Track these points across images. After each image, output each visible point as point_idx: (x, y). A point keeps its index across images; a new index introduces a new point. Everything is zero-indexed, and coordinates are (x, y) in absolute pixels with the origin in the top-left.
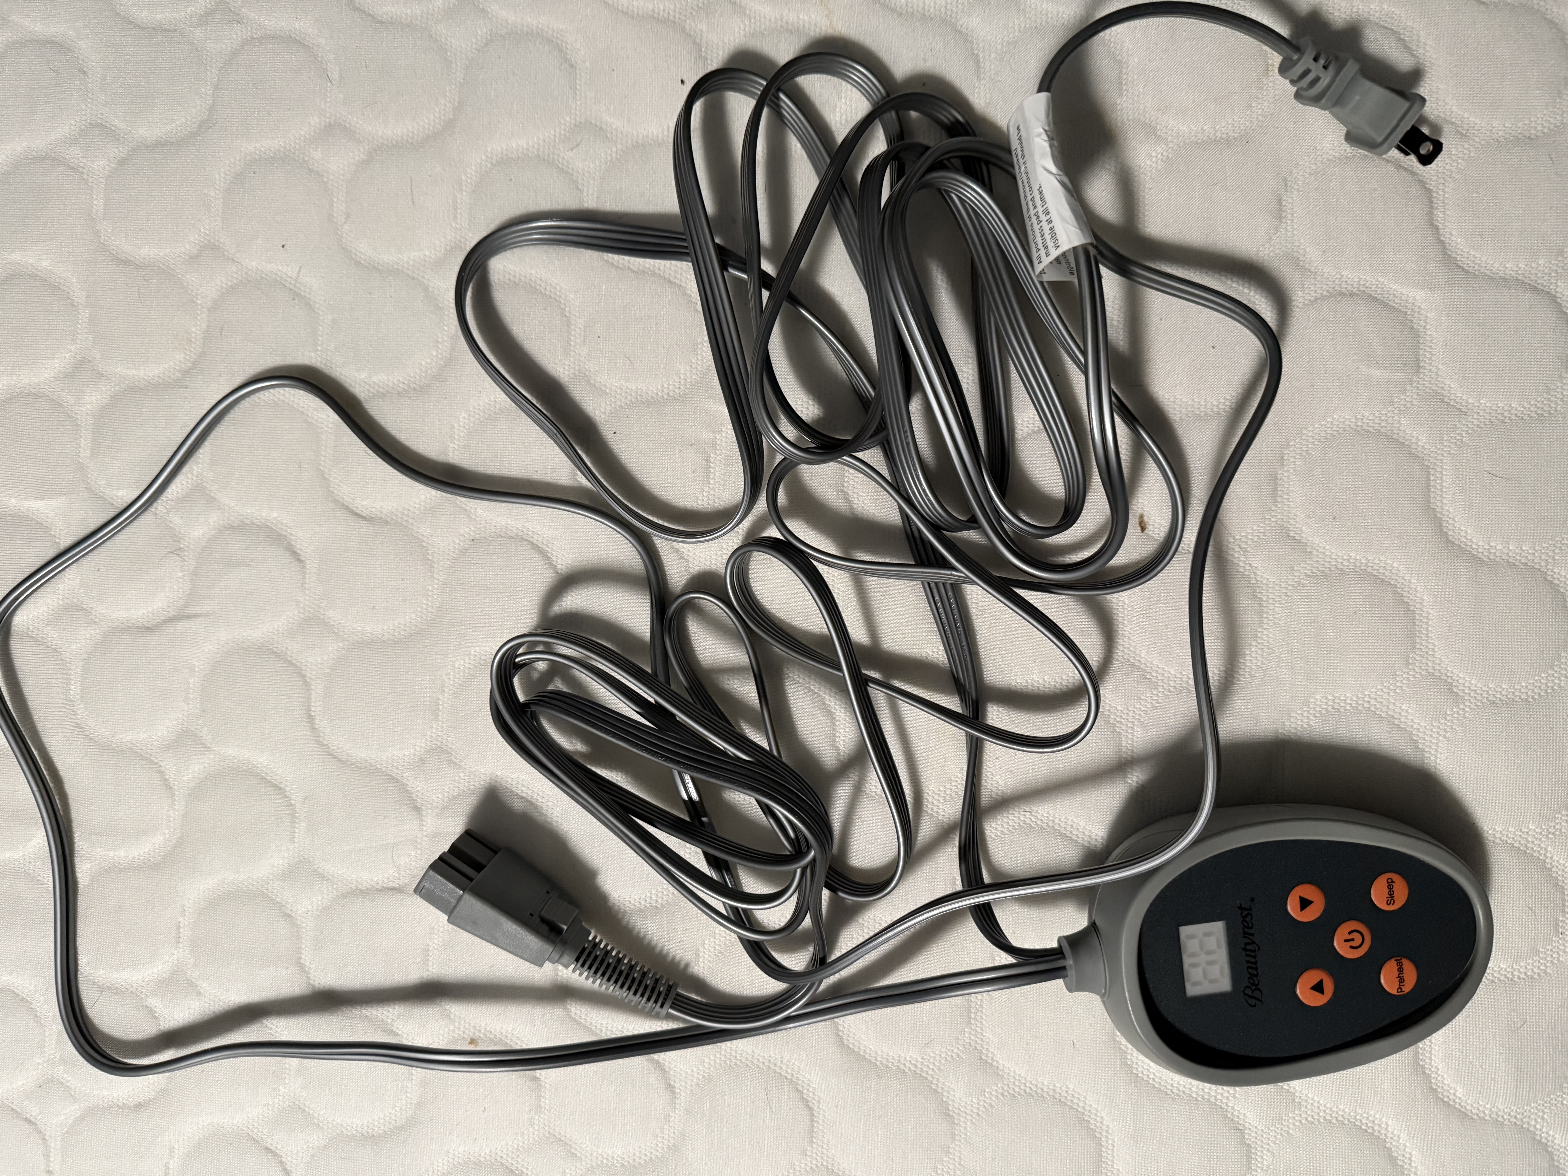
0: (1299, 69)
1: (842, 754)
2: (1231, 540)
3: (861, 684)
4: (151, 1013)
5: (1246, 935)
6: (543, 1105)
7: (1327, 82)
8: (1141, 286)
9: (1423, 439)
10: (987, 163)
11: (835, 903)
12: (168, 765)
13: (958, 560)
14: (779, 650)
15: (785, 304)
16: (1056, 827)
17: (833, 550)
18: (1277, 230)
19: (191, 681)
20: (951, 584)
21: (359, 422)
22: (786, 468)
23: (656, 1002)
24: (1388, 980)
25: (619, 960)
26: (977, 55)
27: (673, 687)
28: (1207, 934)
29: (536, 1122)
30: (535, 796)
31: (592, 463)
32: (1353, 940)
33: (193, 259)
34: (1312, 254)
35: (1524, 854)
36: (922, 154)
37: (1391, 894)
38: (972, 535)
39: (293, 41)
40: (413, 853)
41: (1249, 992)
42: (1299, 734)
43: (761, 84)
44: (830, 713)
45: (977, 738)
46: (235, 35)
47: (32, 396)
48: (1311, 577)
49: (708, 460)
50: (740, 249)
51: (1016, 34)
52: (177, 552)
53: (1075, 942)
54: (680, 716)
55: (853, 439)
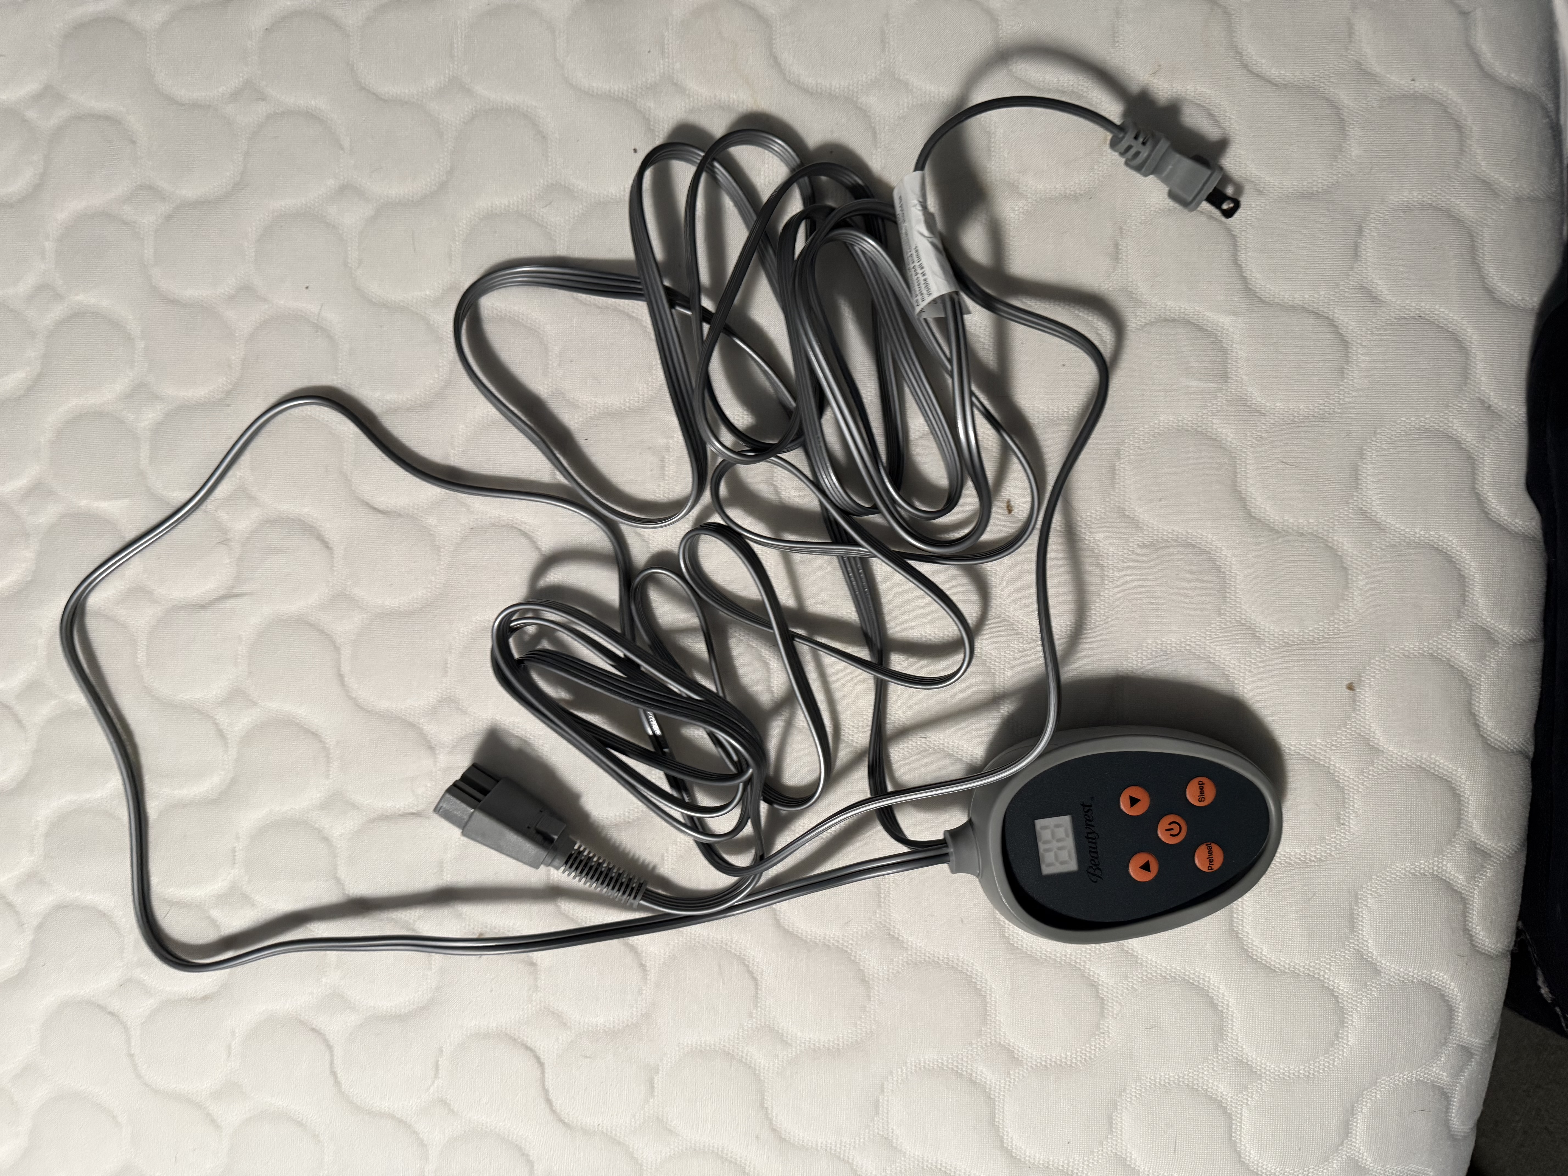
0: (1124, 144)
1: (776, 696)
2: (1079, 519)
3: (789, 640)
4: (213, 922)
5: (1088, 826)
6: (539, 985)
7: (1146, 155)
8: (1004, 319)
9: (1231, 435)
10: (883, 219)
11: (772, 814)
12: (222, 717)
13: (863, 539)
14: (723, 613)
15: (722, 334)
16: (946, 749)
17: (765, 533)
18: (1114, 269)
19: (240, 648)
20: (860, 558)
21: (375, 432)
22: (725, 468)
23: (630, 895)
24: (1200, 861)
25: (600, 864)
26: (874, 128)
27: (638, 644)
28: (1057, 826)
29: (534, 999)
30: (528, 735)
31: (569, 464)
32: (1172, 829)
33: (231, 299)
34: (1143, 289)
35: (1312, 762)
36: (829, 214)
37: (1202, 792)
38: (876, 518)
39: (311, 116)
40: (429, 785)
41: (1091, 870)
42: (1134, 671)
43: (699, 155)
44: (766, 664)
45: (882, 680)
46: (261, 110)
47: (98, 414)
48: (1143, 547)
49: (662, 461)
50: (684, 290)
51: (906, 110)
52: (225, 542)
53: (955, 834)
54: (645, 667)
55: (779, 442)
